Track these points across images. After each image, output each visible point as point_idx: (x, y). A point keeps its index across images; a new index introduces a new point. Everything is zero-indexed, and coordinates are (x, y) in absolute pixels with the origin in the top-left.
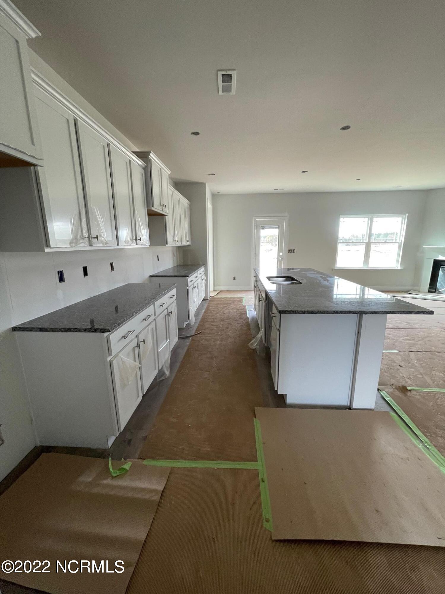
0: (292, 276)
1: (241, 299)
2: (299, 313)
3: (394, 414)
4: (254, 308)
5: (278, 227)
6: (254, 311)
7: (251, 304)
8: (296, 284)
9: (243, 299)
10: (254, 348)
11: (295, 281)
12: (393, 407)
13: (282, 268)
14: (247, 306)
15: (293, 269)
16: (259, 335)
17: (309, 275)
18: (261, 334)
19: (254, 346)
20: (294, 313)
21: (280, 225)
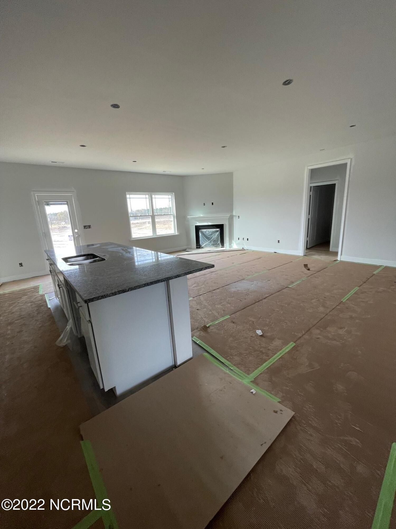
0: (93, 253)
1: (36, 289)
2: (110, 296)
3: (206, 354)
4: (56, 295)
5: (66, 203)
6: (56, 298)
7: (51, 291)
8: (99, 261)
9: (39, 287)
10: (64, 344)
11: (97, 257)
12: (204, 347)
13: (81, 245)
14: (46, 295)
15: (93, 245)
16: (67, 327)
17: (110, 249)
18: (70, 325)
19: (64, 343)
20: (103, 298)
21: (68, 201)
